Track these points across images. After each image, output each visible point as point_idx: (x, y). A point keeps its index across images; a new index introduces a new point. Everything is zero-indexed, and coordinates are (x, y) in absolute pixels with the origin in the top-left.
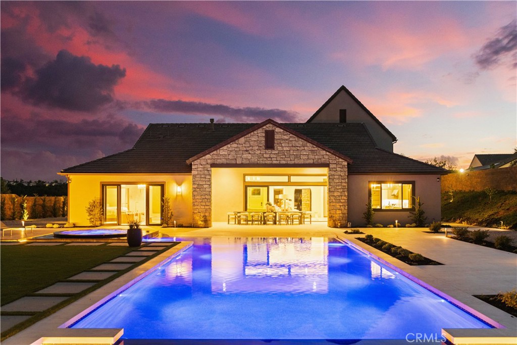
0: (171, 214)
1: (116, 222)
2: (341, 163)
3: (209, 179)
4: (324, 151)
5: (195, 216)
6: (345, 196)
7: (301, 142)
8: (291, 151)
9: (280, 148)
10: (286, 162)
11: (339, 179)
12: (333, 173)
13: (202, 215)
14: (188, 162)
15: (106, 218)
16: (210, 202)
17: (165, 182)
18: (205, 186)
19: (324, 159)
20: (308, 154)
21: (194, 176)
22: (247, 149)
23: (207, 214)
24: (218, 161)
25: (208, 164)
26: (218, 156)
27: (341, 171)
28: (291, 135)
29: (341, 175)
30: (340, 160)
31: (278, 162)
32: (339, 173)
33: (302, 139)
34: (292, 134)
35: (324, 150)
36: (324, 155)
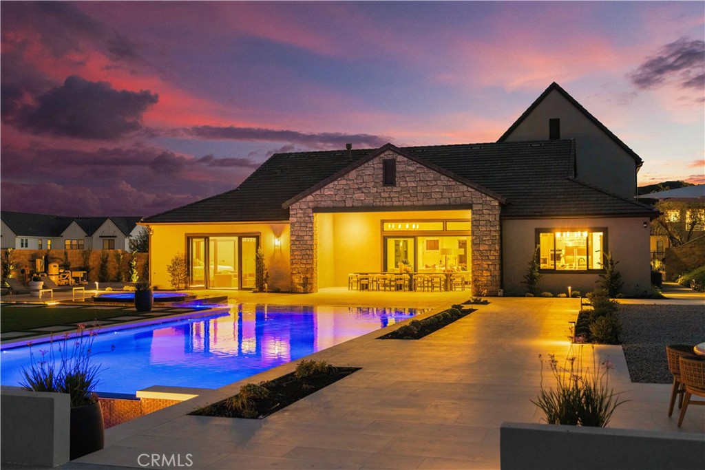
0: (266, 275)
1: (203, 286)
2: (489, 202)
3: (311, 228)
4: (465, 187)
5: (293, 277)
6: (495, 250)
7: (432, 174)
8: (419, 188)
9: (403, 184)
10: (412, 203)
11: (486, 226)
12: (477, 217)
13: (302, 276)
14: (284, 206)
15: (192, 279)
16: (312, 259)
17: (260, 233)
18: (306, 238)
19: (464, 198)
20: (441, 190)
21: (293, 225)
22: (360, 186)
23: (308, 276)
24: (323, 203)
25: (309, 208)
26: (322, 197)
27: (489, 214)
28: (418, 165)
29: (489, 220)
30: (488, 198)
31: (401, 203)
32: (487, 217)
33: (433, 170)
34: (419, 163)
35: (464, 184)
36: (464, 191)
